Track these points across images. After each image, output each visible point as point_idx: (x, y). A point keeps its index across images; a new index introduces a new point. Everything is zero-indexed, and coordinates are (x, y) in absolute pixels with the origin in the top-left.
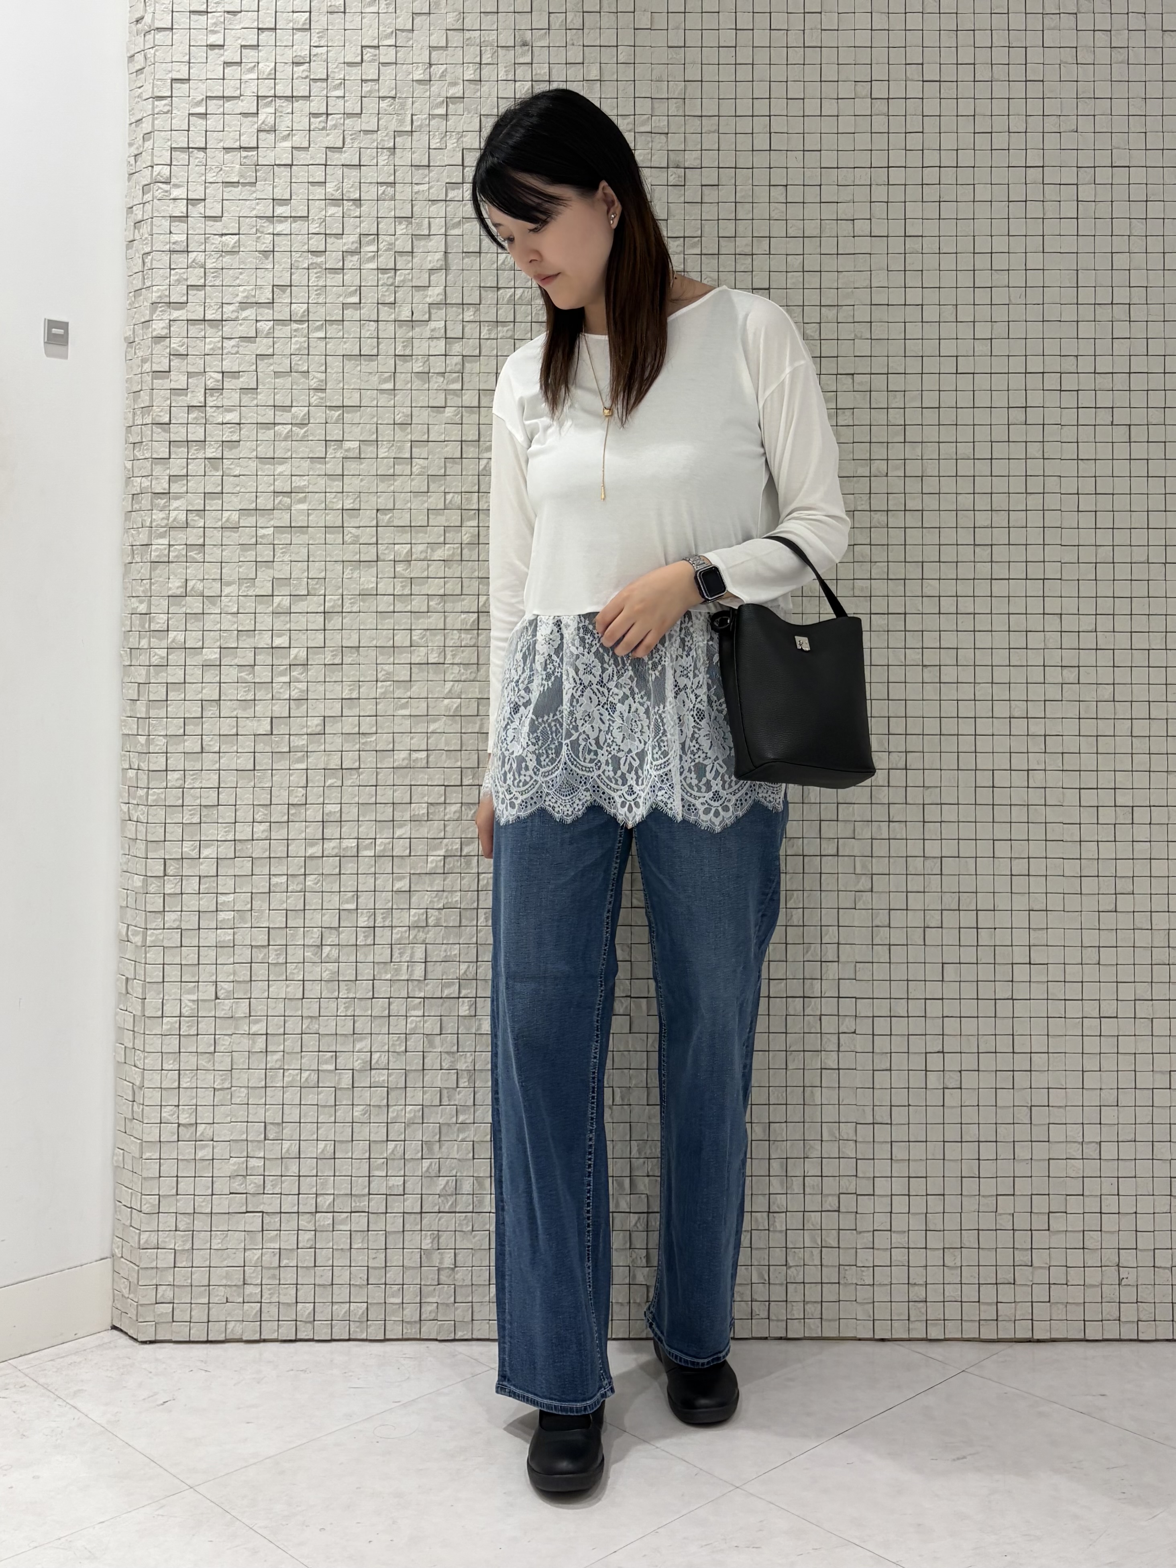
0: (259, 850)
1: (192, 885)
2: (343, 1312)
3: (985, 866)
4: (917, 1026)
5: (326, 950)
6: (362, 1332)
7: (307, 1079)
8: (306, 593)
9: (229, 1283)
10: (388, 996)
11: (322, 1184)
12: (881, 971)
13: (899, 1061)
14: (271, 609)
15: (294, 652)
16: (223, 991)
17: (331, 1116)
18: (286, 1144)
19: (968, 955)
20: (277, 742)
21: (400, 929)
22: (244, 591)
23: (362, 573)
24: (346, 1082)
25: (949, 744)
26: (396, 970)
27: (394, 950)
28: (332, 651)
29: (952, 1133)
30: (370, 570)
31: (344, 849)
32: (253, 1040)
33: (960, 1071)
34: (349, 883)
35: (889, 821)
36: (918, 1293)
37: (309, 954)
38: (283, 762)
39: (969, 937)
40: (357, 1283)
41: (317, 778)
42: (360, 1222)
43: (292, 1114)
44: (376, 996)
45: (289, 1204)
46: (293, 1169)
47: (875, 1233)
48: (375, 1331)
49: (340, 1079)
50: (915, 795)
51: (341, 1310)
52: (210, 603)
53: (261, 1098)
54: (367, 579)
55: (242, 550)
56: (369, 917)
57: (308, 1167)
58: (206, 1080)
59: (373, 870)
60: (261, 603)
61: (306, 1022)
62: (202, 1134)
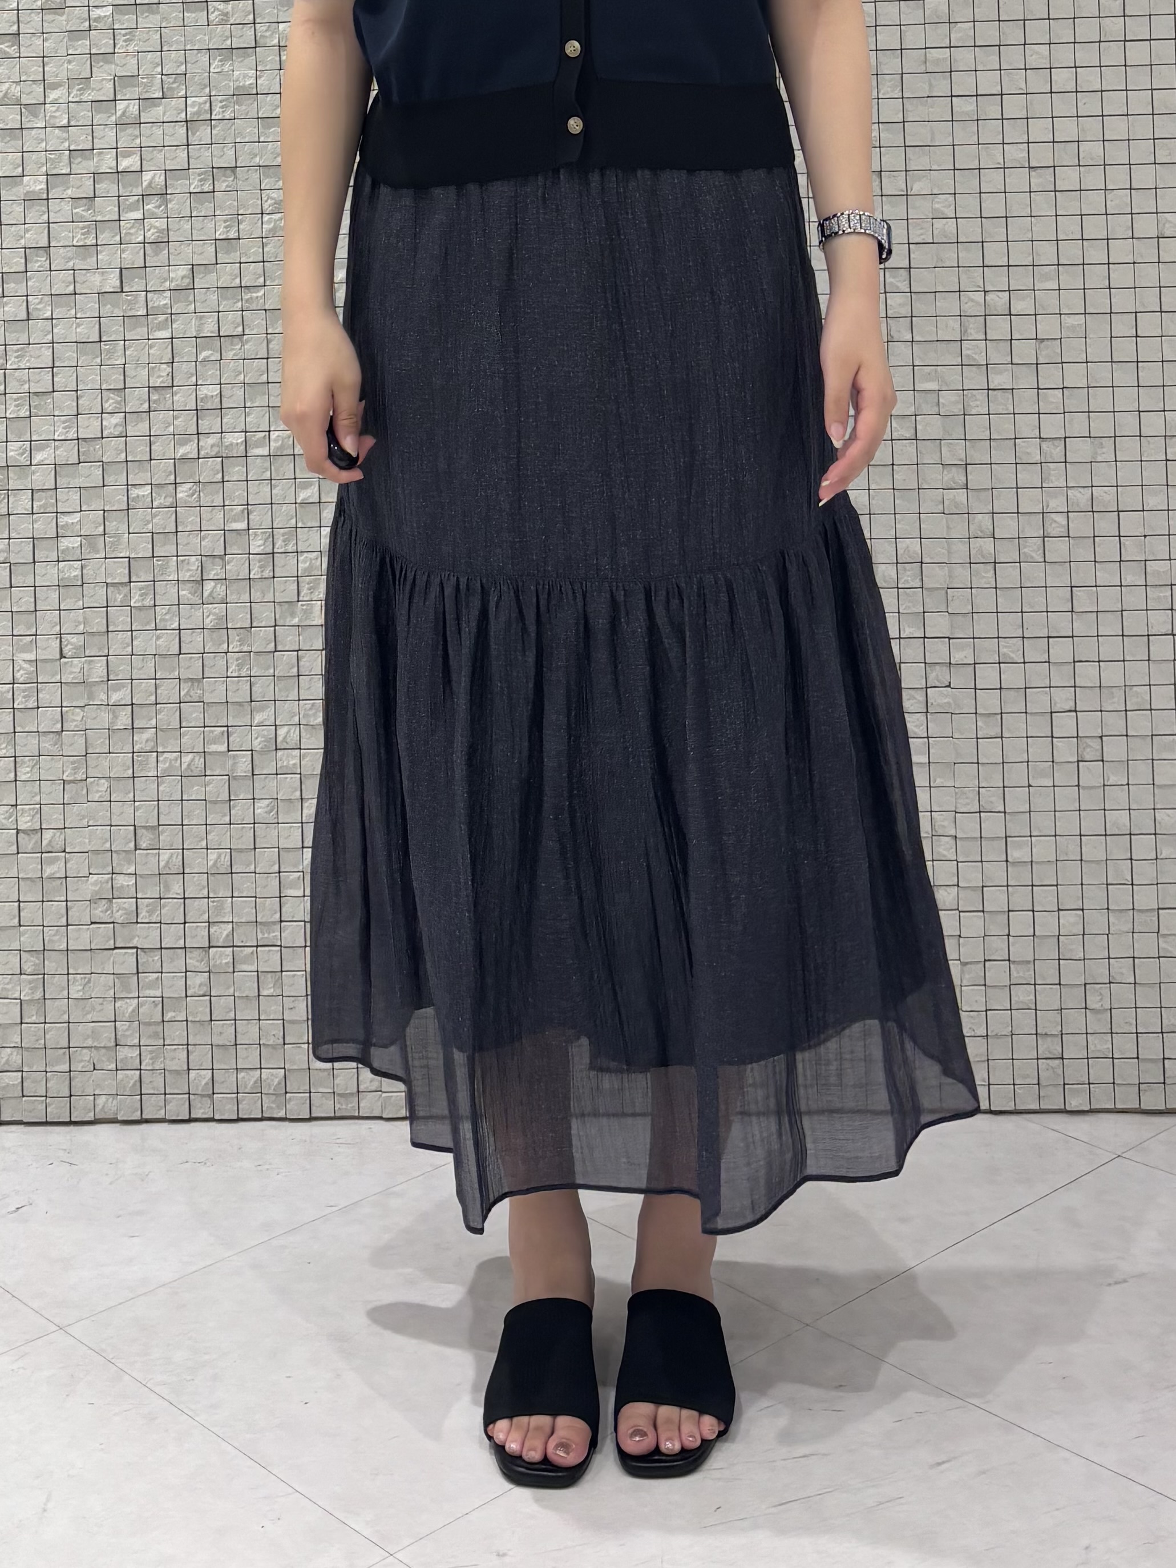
0: (111, 451)
1: (22, 503)
2: (252, 1083)
3: (1129, 448)
4: (1038, 675)
5: (209, 586)
6: (279, 1107)
7: (189, 765)
8: (160, 95)
9: (95, 1044)
10: (297, 649)
11: (216, 907)
12: (985, 601)
13: (1015, 725)
14: (113, 118)
15: (147, 177)
16: (70, 647)
17: (225, 815)
18: (165, 855)
19: (1107, 575)
20: (130, 301)
21: (310, 555)
22: (77, 96)
23: (236, 64)
24: (243, 766)
25: (1070, 278)
26: (305, 611)
27: (301, 585)
28: (199, 175)
29: (1092, 823)
30: (247, 61)
31: (227, 446)
32: (114, 712)
33: (1101, 737)
34: (236, 493)
35: (988, 389)
36: (1048, 1047)
37: (184, 592)
38: (139, 330)
39: (1108, 549)
40: (271, 1043)
41: (186, 350)
42: (270, 959)
43: (172, 814)
44: (278, 649)
45: (172, 937)
46: (177, 889)
47: (987, 963)
48: (296, 1106)
49: (235, 764)
50: (1025, 352)
51: (249, 1079)
52: (29, 112)
53: (130, 792)
54: (243, 73)
55: (70, 39)
56: (266, 541)
57: (195, 886)
58: (52, 768)
59: (267, 475)
60: (100, 112)
61: (185, 687)
62: (50, 841)
